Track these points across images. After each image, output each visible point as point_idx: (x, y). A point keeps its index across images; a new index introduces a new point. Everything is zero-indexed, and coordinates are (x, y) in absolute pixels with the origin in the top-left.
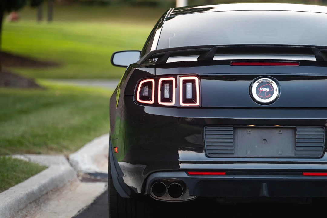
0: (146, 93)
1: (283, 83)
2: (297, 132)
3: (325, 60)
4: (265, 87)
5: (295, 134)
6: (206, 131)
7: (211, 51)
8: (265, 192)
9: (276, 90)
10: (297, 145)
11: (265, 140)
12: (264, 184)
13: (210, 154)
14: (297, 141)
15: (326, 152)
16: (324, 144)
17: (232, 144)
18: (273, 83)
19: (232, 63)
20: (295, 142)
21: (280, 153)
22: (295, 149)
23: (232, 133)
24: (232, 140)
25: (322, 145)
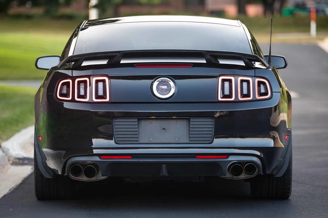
0: (65, 91)
1: (178, 81)
2: (191, 122)
3: (214, 62)
4: (163, 85)
5: (189, 124)
6: (115, 122)
7: (118, 56)
8: (164, 172)
9: (173, 88)
10: (191, 133)
11: (164, 129)
12: (164, 166)
13: (119, 141)
14: (191, 129)
15: (215, 138)
16: (213, 132)
17: (137, 133)
18: (170, 81)
19: (136, 66)
20: (189, 131)
21: (177, 139)
22: (189, 136)
23: (137, 124)
24: (137, 130)
25: (212, 133)
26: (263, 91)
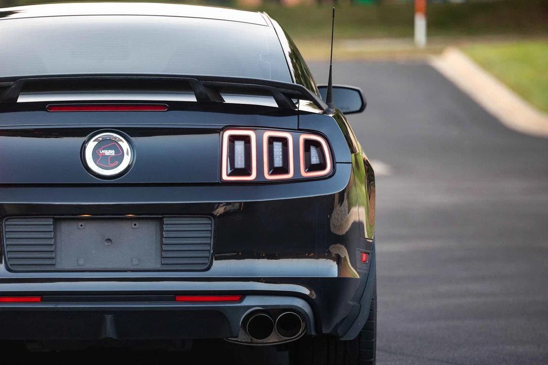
1: (138, 140)
2: (164, 226)
3: (212, 100)
4: (108, 149)
5: (162, 230)
6: (6, 225)
7: (13, 86)
8: (109, 330)
9: (128, 154)
10: (165, 248)
11: (109, 240)
12: (109, 318)
13: (13, 266)
14: (165, 241)
15: (215, 260)
16: (212, 247)
17: (52, 248)
18: (121, 140)
19: (50, 108)
20: (162, 244)
21: (135, 262)
22: (162, 255)
23: (52, 230)
24: (52, 242)
25: (208, 248)
26: (315, 160)
